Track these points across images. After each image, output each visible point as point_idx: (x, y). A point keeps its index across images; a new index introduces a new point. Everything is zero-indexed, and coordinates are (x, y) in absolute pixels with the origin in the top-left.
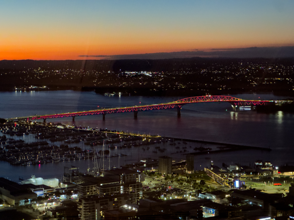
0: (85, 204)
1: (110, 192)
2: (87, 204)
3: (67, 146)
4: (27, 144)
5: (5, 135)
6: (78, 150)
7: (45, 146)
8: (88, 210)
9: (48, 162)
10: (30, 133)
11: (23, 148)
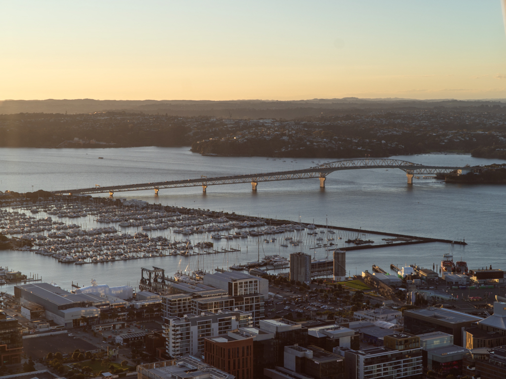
0: (174, 326)
1: (214, 309)
2: (178, 326)
3: (147, 236)
4: (85, 231)
5: (50, 216)
6: (164, 242)
7: (112, 235)
8: (180, 336)
9: (117, 260)
10: (89, 214)
11: (78, 237)
